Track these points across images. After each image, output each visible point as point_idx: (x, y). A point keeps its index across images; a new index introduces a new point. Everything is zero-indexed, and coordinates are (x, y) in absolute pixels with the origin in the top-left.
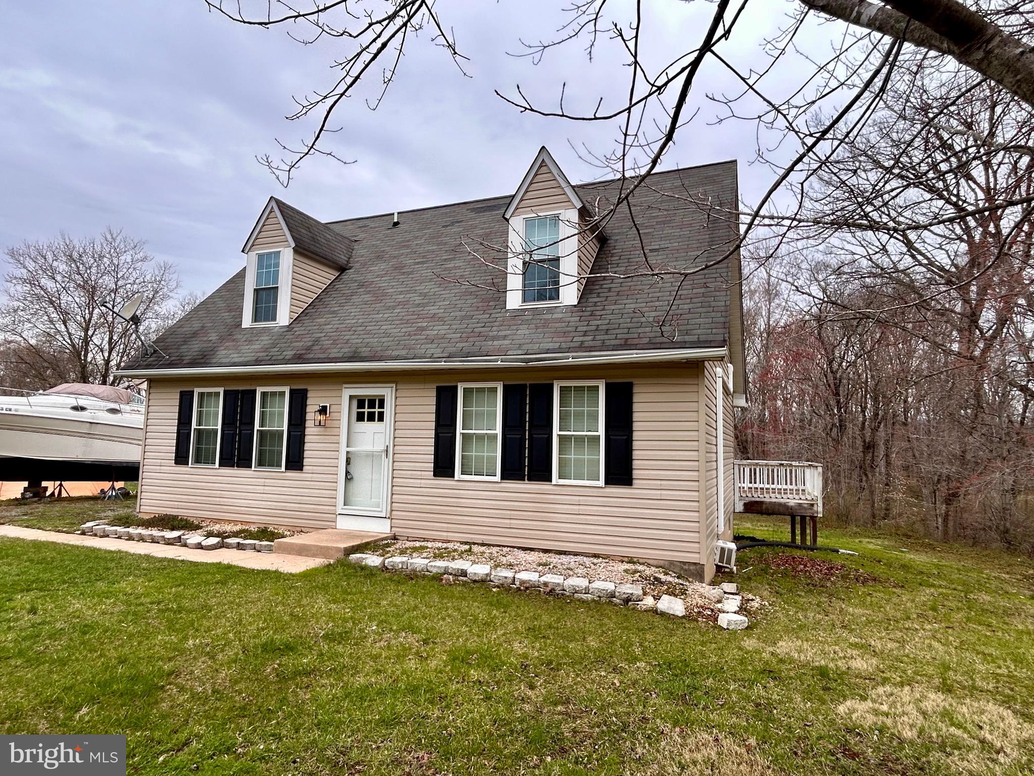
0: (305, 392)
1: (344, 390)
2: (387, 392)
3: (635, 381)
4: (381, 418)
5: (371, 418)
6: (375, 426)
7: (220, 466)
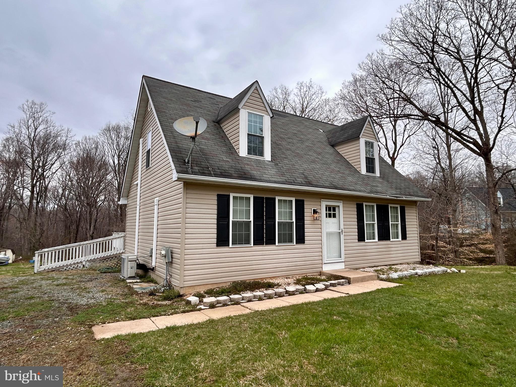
0: (303, 201)
1: (322, 202)
2: (341, 204)
3: (406, 206)
4: (334, 216)
5: (330, 216)
6: (332, 219)
7: (254, 245)
